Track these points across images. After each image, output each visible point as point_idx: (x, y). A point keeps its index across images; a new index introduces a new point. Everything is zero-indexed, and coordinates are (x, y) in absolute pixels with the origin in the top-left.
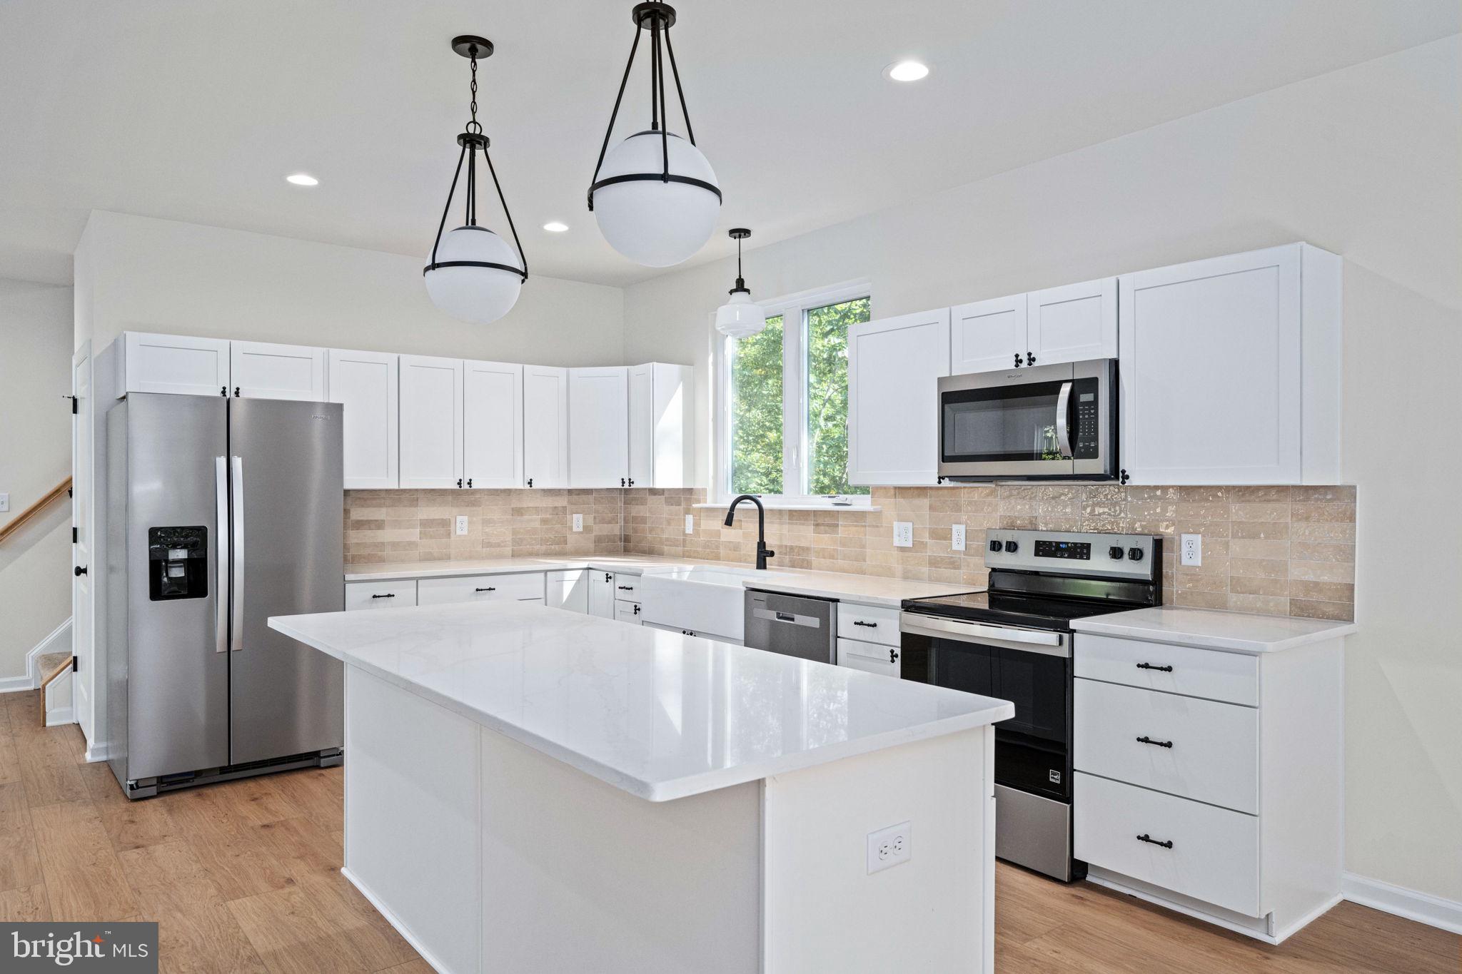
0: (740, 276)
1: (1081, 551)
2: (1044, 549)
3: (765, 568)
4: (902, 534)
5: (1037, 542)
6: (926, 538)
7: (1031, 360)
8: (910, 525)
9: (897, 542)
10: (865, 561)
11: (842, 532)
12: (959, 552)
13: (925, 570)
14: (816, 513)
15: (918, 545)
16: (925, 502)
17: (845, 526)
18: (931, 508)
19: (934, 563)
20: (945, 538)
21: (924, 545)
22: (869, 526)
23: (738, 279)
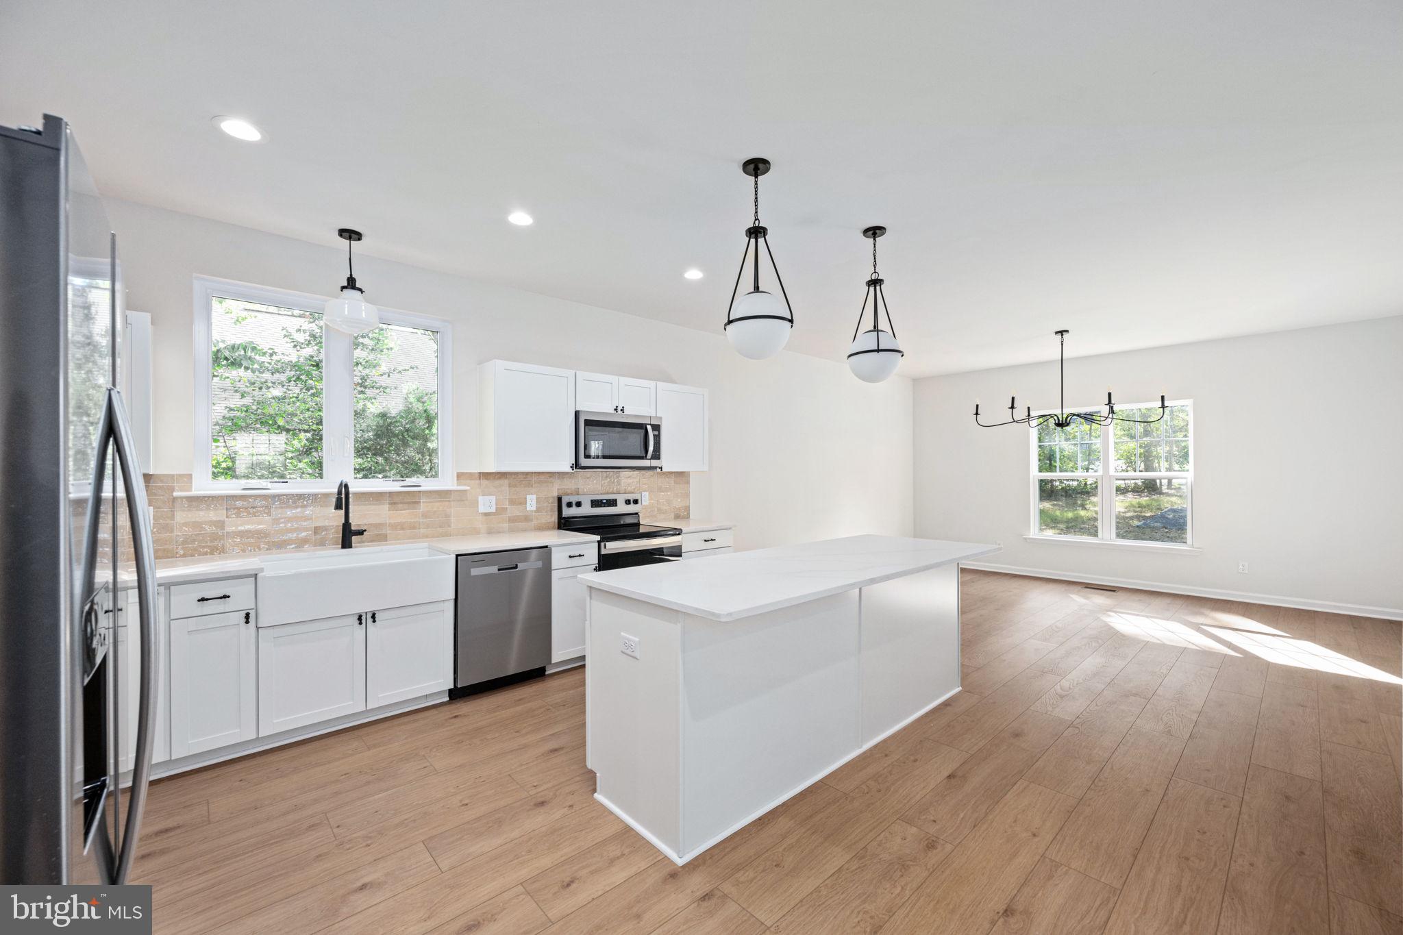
0: (351, 275)
1: (612, 503)
2: (596, 503)
3: (350, 546)
4: (487, 503)
5: (592, 501)
6: (507, 505)
7: (622, 410)
8: (493, 498)
9: (482, 509)
10: (449, 526)
11: (423, 507)
12: (532, 511)
13: (506, 525)
14: (391, 494)
15: (500, 510)
16: (506, 482)
17: (426, 502)
18: (510, 486)
19: (512, 520)
20: (521, 504)
21: (505, 510)
22: (454, 501)
23: (348, 278)
